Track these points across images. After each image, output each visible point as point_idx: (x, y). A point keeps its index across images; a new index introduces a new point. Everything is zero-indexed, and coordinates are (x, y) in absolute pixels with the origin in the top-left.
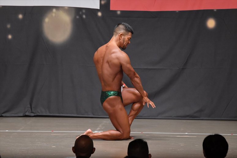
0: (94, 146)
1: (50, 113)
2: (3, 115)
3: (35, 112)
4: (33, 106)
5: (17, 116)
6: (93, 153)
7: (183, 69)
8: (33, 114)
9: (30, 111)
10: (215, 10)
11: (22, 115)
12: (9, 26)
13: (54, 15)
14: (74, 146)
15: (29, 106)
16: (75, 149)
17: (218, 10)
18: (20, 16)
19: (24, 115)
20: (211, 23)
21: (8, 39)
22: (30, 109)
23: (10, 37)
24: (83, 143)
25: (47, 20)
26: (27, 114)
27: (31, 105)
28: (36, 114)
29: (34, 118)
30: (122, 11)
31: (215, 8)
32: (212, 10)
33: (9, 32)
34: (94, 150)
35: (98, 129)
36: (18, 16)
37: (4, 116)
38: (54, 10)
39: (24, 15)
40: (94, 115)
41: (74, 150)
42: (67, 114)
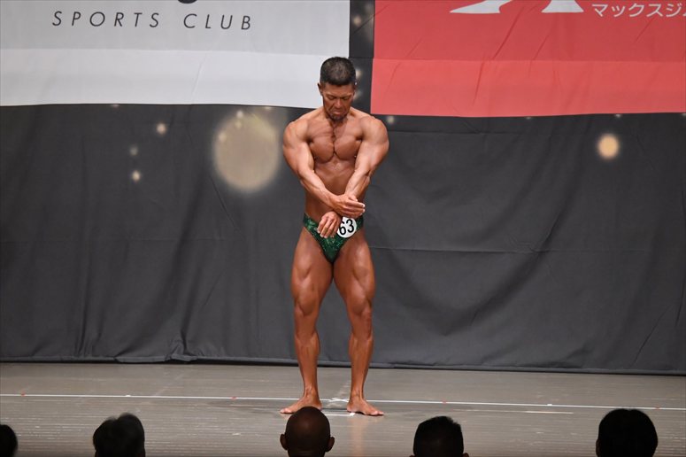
0: (332, 434)
1: (229, 355)
2: (119, 358)
3: (192, 352)
4: (188, 338)
5: (151, 361)
6: (328, 449)
7: (542, 253)
8: (188, 358)
9: (182, 350)
10: (618, 116)
11: (162, 358)
12: (134, 151)
13: (238, 125)
14: (284, 432)
15: (180, 338)
16: (286, 440)
17: (624, 116)
18: (161, 128)
19: (169, 359)
20: (609, 146)
21: (133, 182)
22: (181, 345)
23: (136, 176)
24: (306, 425)
25: (222, 137)
26: (175, 356)
27: (184, 336)
28: (195, 358)
29: (191, 366)
30: (397, 117)
31: (619, 110)
32: (612, 116)
33: (135, 164)
34: (330, 443)
35: (342, 392)
36: (156, 128)
37: (122, 361)
38: (240, 114)
39: (170, 126)
40: (331, 360)
41: (284, 442)
42: (268, 357)
